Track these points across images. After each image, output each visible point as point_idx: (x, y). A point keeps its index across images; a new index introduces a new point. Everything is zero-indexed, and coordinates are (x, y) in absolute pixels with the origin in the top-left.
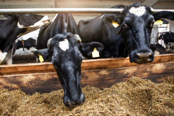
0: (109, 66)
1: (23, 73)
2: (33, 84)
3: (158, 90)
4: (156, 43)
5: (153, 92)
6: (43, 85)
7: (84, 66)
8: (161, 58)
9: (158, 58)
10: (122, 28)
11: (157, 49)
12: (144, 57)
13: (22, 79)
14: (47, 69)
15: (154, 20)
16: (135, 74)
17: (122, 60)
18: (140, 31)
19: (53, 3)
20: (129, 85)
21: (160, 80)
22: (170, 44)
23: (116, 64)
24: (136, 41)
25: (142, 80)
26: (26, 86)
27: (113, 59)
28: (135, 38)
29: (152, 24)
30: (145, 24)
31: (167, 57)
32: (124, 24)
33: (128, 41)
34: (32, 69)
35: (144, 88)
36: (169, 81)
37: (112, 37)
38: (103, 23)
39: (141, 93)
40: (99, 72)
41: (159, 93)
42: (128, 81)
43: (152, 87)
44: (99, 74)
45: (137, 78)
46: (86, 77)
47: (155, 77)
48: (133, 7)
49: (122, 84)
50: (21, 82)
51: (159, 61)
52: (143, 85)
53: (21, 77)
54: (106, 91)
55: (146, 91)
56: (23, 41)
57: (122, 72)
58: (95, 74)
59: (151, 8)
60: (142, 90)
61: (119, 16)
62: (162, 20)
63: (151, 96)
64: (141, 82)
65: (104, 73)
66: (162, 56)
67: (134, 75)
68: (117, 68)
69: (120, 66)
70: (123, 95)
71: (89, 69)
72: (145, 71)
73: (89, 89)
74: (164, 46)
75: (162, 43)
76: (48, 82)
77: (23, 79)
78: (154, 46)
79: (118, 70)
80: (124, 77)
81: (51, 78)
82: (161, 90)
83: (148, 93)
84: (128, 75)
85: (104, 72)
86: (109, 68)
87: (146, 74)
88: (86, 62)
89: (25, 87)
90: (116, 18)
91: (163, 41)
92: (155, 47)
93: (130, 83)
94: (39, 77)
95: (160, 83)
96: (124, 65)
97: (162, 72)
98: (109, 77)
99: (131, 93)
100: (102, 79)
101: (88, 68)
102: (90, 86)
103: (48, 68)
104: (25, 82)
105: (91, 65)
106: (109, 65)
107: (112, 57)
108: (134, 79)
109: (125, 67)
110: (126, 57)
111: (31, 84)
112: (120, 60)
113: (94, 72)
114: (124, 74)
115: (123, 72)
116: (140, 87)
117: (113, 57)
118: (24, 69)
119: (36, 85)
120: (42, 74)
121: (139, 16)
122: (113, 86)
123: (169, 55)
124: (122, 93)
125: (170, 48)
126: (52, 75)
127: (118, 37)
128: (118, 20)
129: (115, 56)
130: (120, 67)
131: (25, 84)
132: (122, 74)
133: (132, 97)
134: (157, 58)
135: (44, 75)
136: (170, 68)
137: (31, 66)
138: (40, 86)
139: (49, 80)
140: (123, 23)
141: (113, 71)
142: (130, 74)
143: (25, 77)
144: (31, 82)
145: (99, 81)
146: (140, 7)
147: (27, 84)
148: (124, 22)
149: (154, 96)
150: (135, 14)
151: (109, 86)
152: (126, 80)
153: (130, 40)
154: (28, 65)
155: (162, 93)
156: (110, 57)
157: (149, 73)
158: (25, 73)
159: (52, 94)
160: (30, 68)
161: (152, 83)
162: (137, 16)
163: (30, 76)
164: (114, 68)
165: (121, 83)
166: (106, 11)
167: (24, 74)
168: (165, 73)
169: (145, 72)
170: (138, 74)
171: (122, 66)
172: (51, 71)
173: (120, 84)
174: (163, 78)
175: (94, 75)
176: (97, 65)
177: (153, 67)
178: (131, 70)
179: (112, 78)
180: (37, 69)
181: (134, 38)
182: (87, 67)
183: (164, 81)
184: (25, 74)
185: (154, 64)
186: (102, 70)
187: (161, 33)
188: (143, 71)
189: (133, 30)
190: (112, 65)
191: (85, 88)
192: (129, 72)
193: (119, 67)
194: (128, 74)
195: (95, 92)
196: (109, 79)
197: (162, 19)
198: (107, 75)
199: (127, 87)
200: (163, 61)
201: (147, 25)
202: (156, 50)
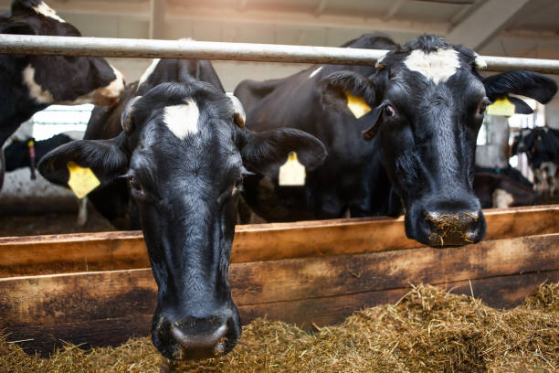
0: (338, 249)
1: (18, 270)
2: (57, 314)
3: (505, 337)
4: (501, 165)
5: (488, 341)
6: (94, 317)
7: (248, 248)
8: (514, 221)
9: (505, 220)
10: (381, 119)
11: (506, 184)
12: (452, 226)
13: (12, 295)
14: (112, 257)
15: (485, 98)
16: (427, 276)
17: (383, 226)
18: (441, 135)
19: (147, 14)
20: (406, 316)
21: (513, 298)
22: (547, 169)
23: (361, 241)
24: (425, 169)
25: (453, 296)
26: (28, 320)
27: (352, 223)
28: (423, 158)
29: (478, 110)
30: (457, 110)
31: (537, 218)
32: (386, 106)
33: (400, 166)
34: (55, 257)
35: (458, 326)
36: (542, 302)
37: (347, 145)
39: (447, 347)
40: (300, 267)
41: (508, 347)
42: (404, 301)
43: (485, 323)
44: (302, 275)
45: (436, 288)
46: (256, 285)
47: (495, 288)
48: (419, 51)
49: (382, 311)
50: (8, 307)
51: (510, 231)
52: (456, 316)
53: (12, 285)
54: (326, 338)
55: (465, 338)
56: (31, 144)
57: (382, 267)
58: (287, 276)
59: (476, 54)
60: (452, 333)
61: (371, 78)
62: (513, 100)
63: (481, 358)
64: (447, 305)
65: (319, 273)
66: (518, 215)
67: (426, 281)
68: (364, 252)
69: (374, 249)
70: (385, 351)
71: (266, 258)
72: (462, 263)
73: (265, 329)
74: (528, 174)
75: (520, 163)
76: (117, 304)
77: (20, 294)
78: (493, 175)
79: (370, 260)
80: (388, 287)
81: (127, 291)
82: (515, 334)
83: (470, 347)
84: (405, 278)
85: (319, 269)
86: (337, 255)
87: (464, 275)
88: (257, 234)
89: (25, 325)
91: (524, 157)
92: (498, 176)
93: (411, 307)
94: (81, 285)
95: (512, 306)
96: (389, 244)
97: (522, 268)
98: (337, 285)
99: (414, 347)
100: (313, 293)
101: (262, 254)
102: (268, 319)
103: (114, 253)
104: (25, 307)
105: (272, 240)
106: (337, 242)
107: (348, 214)
108: (424, 293)
109: (394, 253)
111: (50, 312)
112: (375, 227)
113: (285, 267)
114: (391, 274)
115: (388, 270)
116: (443, 324)
118: (25, 257)
119: (68, 316)
120: (94, 275)
121: (436, 81)
122: (350, 318)
123: (543, 208)
124: (383, 346)
126: (130, 280)
128: (369, 91)
130: (377, 252)
131: (24, 313)
132: (384, 274)
133: (418, 360)
134: (500, 219)
135: (101, 278)
136: (544, 255)
137: (51, 246)
138: (86, 319)
139: (119, 296)
140: (383, 104)
141: (353, 265)
142: (411, 275)
143: (28, 287)
144: (48, 306)
145: (303, 301)
146: (441, 52)
147: (31, 313)
148: (387, 101)
149: (493, 357)
150: (423, 73)
151: (339, 318)
152: (396, 298)
153: (406, 162)
154: (42, 242)
155: (518, 348)
156: (340, 216)
157: (476, 271)
158: (29, 270)
159: (129, 351)
160: (50, 251)
161: (486, 309)
162: (431, 80)
163: (46, 281)
164: (355, 256)
165: (378, 308)
167: (22, 275)
168: (533, 273)
169: (461, 270)
170: (440, 275)
171: (381, 247)
172: (130, 262)
173: (375, 312)
174: (522, 289)
175: (284, 279)
176: (296, 245)
177: (489, 253)
178: (415, 260)
179: (349, 290)
180: (76, 256)
181: (418, 158)
182: (260, 250)
183: (528, 300)
184: (27, 274)
185: (492, 242)
186: (312, 262)
187: (516, 130)
188: (455, 264)
189: (417, 130)
190: (349, 243)
191: (250, 327)
192: (407, 268)
193: (372, 252)
194: (403, 275)
195: (287, 343)
196: (338, 295)
198: (332, 277)
199: (400, 323)
200: (521, 230)
201: (464, 115)
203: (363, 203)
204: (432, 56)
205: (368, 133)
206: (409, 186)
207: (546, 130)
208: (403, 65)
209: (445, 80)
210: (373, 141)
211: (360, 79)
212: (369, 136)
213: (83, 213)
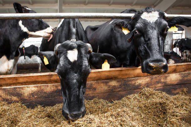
0: (120, 77)
1: (24, 84)
2: (35, 96)
3: (173, 103)
4: (170, 51)
5: (168, 105)
6: (46, 97)
7: (91, 77)
8: (176, 68)
9: (173, 67)
10: (133, 35)
11: (172, 57)
12: (157, 67)
13: (22, 91)
14: (51, 80)
15: (168, 27)
16: (148, 85)
17: (133, 70)
18: (153, 39)
20: (141, 97)
21: (176, 92)
22: (186, 52)
23: (126, 74)
25: (156, 91)
26: (27, 98)
27: (124, 69)
29: (166, 31)
30: (158, 31)
31: (184, 67)
32: (135, 31)
33: (140, 50)
34: (34, 80)
35: (158, 100)
36: (185, 93)
37: (122, 44)
38: (112, 30)
39: (155, 106)
40: (108, 82)
41: (175, 106)
42: (140, 93)
43: (167, 99)
44: (108, 85)
45: (150, 89)
46: (94, 88)
47: (169, 89)
48: (145, 12)
49: (133, 96)
50: (21, 94)
51: (175, 71)
52: (157, 97)
53: (22, 88)
54: (116, 104)
55: (161, 104)
56: (24, 48)
57: (133, 82)
58: (104, 85)
59: (164, 13)
60: (156, 102)
61: (130, 22)
62: (177, 27)
63: (166, 110)
64: (154, 94)
65: (114, 84)
66: (177, 66)
67: (147, 87)
68: (128, 78)
69: (131, 77)
70: (135, 108)
71: (97, 80)
72: (159, 81)
73: (97, 101)
74: (179, 54)
75: (177, 50)
76: (52, 94)
77: (24, 91)
78: (168, 54)
79: (129, 80)
80: (135, 88)
81: (55, 90)
82: (177, 102)
83: (162, 106)
84: (140, 86)
85: (113, 83)
86: (119, 79)
87: (160, 85)
88: (94, 72)
89: (26, 100)
90: (126, 25)
91: (178, 49)
92: (169, 55)
93: (142, 95)
94: (42, 88)
95: (175, 94)
96: (135, 75)
97: (178, 83)
98: (119, 88)
99: (144, 107)
100: (112, 90)
102: (98, 98)
103: (51, 79)
104: (26, 94)
105: (98, 74)
106: (119, 75)
107: (122, 66)
108: (147, 90)
109: (137, 78)
110: (138, 66)
111: (33, 96)
112: (131, 70)
113: (103, 82)
114: (136, 85)
115: (135, 83)
116: (153, 100)
117: (124, 67)
118: (25, 80)
119: (38, 97)
120: (46, 85)
122: (123, 98)
123: (186, 64)
124: (134, 106)
125: (185, 57)
126: (56, 87)
127: (129, 44)
128: (129, 26)
129: (125, 66)
130: (132, 78)
131: (26, 96)
132: (134, 85)
133: (145, 110)
134: (171, 67)
135: (48, 86)
136: (186, 78)
137: (33, 76)
138: (43, 98)
139: (53, 91)
140: (134, 30)
141: (124, 82)
142: (142, 85)
143: (27, 89)
144: (33, 94)
145: (109, 93)
146: (153, 12)
147: (28, 96)
148: (136, 29)
149: (170, 109)
150: (147, 20)
151: (120, 98)
152: (137, 92)
153: (142, 48)
154: (30, 75)
155: (178, 107)
156: (120, 67)
157: (164, 84)
158: (27, 84)
159: (56, 107)
160: (32, 78)
161: (167, 95)
163: (32, 87)
164: (125, 79)
165: (132, 95)
166: (116, 17)
167: (25, 85)
168: (181, 84)
169: (159, 83)
170: (152, 85)
171: (133, 76)
172: (56, 81)
173: (131, 96)
174: (179, 89)
175: (103, 86)
176: (106, 76)
177: (167, 78)
178: (144, 80)
179: (123, 89)
180: (40, 79)
181: (146, 47)
182: (95, 78)
183: (180, 93)
184: (26, 85)
185: (169, 75)
186: (111, 81)
187: (175, 40)
188: (156, 81)
189: (145, 37)
190: (123, 75)
191: (92, 101)
192: (141, 83)
193: (130, 78)
194: (140, 85)
195: (104, 105)
196: (119, 91)
197: (176, 25)
198: (117, 86)
199: (139, 100)
200: (178, 71)
201: (161, 32)
202: (171, 59)
203: (127, 63)
204: (150, 14)
205: (129, 40)
206: (143, 55)
207: (186, 39)
208: (141, 17)
209: (154, 22)
210: (130, 42)
211: (126, 22)
212: (129, 41)
213: (40, 68)
